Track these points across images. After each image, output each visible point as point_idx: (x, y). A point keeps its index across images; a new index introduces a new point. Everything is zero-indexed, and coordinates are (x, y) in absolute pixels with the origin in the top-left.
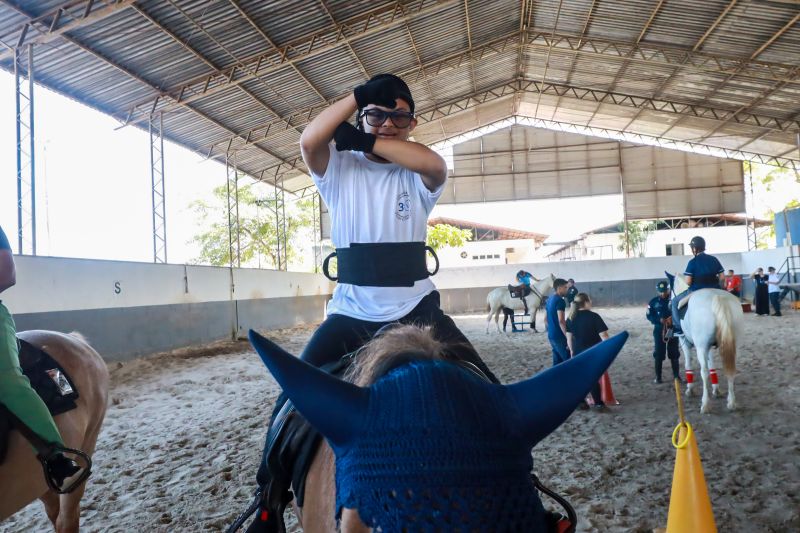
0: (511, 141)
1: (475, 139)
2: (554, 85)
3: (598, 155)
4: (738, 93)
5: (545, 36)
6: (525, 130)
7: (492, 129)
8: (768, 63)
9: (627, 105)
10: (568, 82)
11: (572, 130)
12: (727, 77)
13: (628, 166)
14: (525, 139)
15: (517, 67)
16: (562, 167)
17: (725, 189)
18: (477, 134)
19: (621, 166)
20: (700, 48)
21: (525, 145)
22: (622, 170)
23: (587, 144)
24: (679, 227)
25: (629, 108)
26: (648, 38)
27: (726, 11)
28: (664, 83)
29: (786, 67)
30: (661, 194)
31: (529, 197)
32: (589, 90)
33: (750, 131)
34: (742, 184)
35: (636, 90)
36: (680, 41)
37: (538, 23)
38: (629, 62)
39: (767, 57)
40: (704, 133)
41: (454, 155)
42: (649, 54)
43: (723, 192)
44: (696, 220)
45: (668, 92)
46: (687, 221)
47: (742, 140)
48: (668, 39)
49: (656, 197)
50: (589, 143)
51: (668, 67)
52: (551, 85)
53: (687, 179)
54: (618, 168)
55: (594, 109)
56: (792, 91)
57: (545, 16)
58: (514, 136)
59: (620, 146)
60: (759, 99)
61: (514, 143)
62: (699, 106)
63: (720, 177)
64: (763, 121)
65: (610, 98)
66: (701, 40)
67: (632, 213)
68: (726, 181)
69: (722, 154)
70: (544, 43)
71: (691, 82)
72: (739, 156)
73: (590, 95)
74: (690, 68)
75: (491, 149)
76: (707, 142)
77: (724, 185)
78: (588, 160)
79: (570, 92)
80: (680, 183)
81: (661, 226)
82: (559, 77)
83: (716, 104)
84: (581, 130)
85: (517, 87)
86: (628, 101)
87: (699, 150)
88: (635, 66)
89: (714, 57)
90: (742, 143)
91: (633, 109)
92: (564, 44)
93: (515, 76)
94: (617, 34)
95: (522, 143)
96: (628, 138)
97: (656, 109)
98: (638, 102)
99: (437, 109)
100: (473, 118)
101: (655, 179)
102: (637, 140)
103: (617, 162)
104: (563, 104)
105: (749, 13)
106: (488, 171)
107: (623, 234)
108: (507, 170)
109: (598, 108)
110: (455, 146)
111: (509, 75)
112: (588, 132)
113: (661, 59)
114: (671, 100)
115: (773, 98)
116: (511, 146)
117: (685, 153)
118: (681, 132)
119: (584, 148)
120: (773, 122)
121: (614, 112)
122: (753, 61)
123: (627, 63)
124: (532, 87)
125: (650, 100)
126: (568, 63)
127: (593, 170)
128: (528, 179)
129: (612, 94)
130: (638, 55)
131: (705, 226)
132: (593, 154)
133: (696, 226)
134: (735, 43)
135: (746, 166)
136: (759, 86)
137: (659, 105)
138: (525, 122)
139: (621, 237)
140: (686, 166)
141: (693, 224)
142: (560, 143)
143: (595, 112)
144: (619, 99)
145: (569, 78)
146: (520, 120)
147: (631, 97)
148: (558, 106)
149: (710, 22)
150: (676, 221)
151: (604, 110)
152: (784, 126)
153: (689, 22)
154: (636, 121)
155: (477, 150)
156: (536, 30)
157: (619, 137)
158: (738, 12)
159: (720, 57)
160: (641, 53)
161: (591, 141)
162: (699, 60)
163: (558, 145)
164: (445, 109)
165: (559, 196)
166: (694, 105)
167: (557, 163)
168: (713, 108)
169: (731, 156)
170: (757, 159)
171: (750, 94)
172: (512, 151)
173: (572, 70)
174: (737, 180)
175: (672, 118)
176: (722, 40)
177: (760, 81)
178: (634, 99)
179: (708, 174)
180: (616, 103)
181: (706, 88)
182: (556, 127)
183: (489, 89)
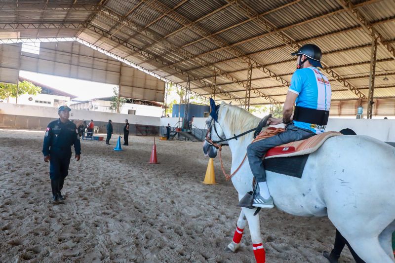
0: (72, 48)
1: (53, 42)
2: (103, 31)
3: (111, 66)
4: (173, 57)
5: (109, 11)
6: (80, 45)
7: (63, 40)
8: (186, 51)
9: (131, 49)
10: (109, 31)
11: (102, 51)
12: (171, 51)
13: (124, 74)
14: (79, 50)
15: (89, 17)
16: (95, 67)
17: (158, 91)
18: (54, 40)
19: (120, 73)
20: (167, 38)
21: (79, 52)
22: (120, 75)
23: (108, 60)
24: (135, 103)
25: (130, 50)
26: (150, 27)
27: (180, 29)
28: (148, 45)
29: (192, 54)
30: (134, 88)
31: (77, 78)
32: (117, 38)
33: (171, 72)
34: (164, 91)
35: (136, 44)
36: (161, 33)
37: (108, 4)
38: (139, 33)
39: (187, 49)
40: (156, 68)
41: (41, 47)
42: (148, 33)
43: (157, 93)
44: (142, 101)
45: (149, 49)
46: (138, 101)
47: (167, 74)
48: (157, 31)
49: (133, 89)
50: (109, 59)
51: (153, 40)
52: (101, 30)
53: (145, 84)
54: (119, 74)
55: (116, 46)
56: (190, 62)
57: (113, 3)
58: (74, 47)
59: (121, 64)
60: (178, 62)
61: (74, 50)
62: (158, 58)
63: (157, 86)
64: (178, 70)
65: (125, 44)
66: (168, 35)
67: (122, 94)
68: (159, 89)
69: (159, 78)
70: (108, 13)
71: (158, 48)
72: (164, 80)
73: (117, 40)
74: (161, 43)
75: (61, 50)
76: (155, 72)
77: (158, 90)
78: (107, 67)
79: (109, 36)
80: (142, 85)
81: (128, 102)
82: (106, 28)
83: (164, 59)
84: (105, 53)
85: (85, 26)
86: (132, 47)
87: (151, 73)
88: (140, 36)
89: (170, 43)
90: (167, 75)
91: (133, 51)
92: (116, 17)
93: (86, 21)
94: (139, 22)
95: (78, 51)
96: (126, 62)
97: (142, 54)
98: (136, 49)
99: (42, 23)
100: (56, 32)
101: (133, 82)
102: (128, 63)
103: (119, 71)
104: (102, 39)
105: (187, 33)
106: (57, 60)
107: (112, 102)
108: (68, 62)
109: (117, 46)
110: (41, 43)
111: (83, 19)
112: (108, 54)
113: (152, 37)
114: (148, 52)
115: (183, 63)
116: (72, 51)
117: (146, 74)
118: (146, 65)
119: (106, 61)
120: (180, 71)
121: (123, 50)
122: (182, 49)
123: (137, 33)
124: (93, 28)
125: (141, 50)
126: (113, 25)
127: (108, 72)
128: (78, 69)
129: (126, 43)
130: (143, 32)
131: (144, 104)
132: (110, 65)
133: (141, 104)
134: (179, 40)
135: (166, 84)
136: (180, 57)
137: (143, 53)
138: (81, 42)
139: (111, 103)
140: (146, 79)
141: (140, 103)
142: (96, 56)
143: (115, 47)
144: (129, 46)
145: (110, 30)
146: (78, 40)
147: (134, 46)
148: (99, 39)
149: (173, 31)
150: (134, 100)
151: (119, 47)
152: (184, 73)
153: (166, 28)
154: (131, 56)
155: (54, 48)
156: (106, 7)
157: (122, 60)
158: (184, 31)
159: (172, 43)
160: (145, 32)
161: (110, 59)
162: (165, 42)
163: (95, 56)
164: (47, 25)
165: (91, 80)
166: (156, 56)
167: (93, 65)
168: (163, 60)
169: (162, 79)
170: (170, 82)
171: (176, 59)
172: (72, 53)
173: (113, 28)
174: (162, 89)
175: (145, 59)
176: (175, 38)
177: (182, 56)
178: (135, 48)
179: (153, 84)
180: (127, 47)
181: (162, 52)
182: (95, 48)
183: (72, 22)
